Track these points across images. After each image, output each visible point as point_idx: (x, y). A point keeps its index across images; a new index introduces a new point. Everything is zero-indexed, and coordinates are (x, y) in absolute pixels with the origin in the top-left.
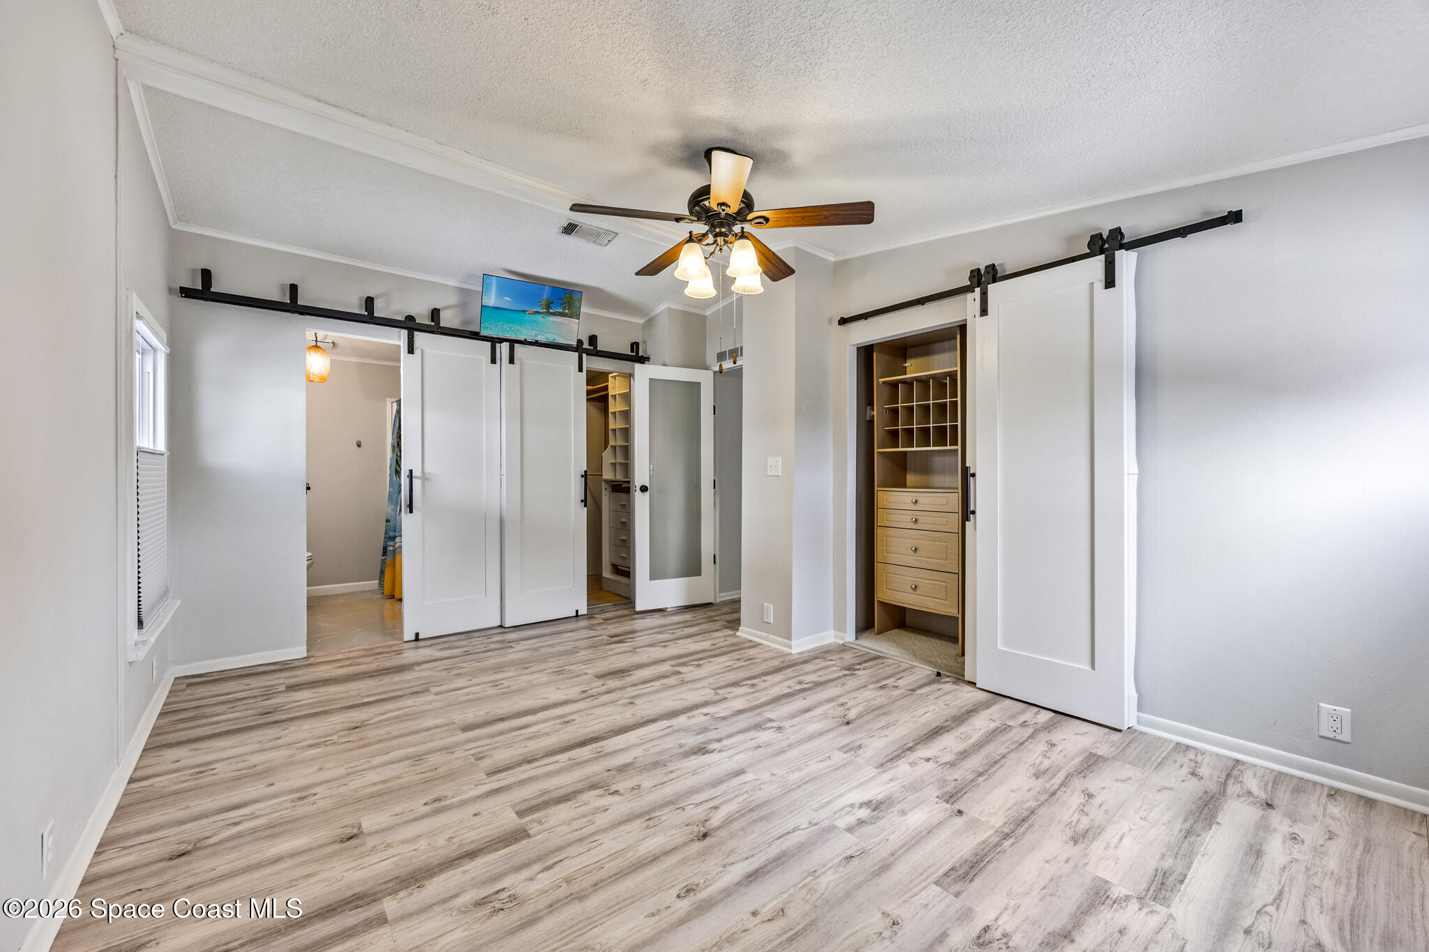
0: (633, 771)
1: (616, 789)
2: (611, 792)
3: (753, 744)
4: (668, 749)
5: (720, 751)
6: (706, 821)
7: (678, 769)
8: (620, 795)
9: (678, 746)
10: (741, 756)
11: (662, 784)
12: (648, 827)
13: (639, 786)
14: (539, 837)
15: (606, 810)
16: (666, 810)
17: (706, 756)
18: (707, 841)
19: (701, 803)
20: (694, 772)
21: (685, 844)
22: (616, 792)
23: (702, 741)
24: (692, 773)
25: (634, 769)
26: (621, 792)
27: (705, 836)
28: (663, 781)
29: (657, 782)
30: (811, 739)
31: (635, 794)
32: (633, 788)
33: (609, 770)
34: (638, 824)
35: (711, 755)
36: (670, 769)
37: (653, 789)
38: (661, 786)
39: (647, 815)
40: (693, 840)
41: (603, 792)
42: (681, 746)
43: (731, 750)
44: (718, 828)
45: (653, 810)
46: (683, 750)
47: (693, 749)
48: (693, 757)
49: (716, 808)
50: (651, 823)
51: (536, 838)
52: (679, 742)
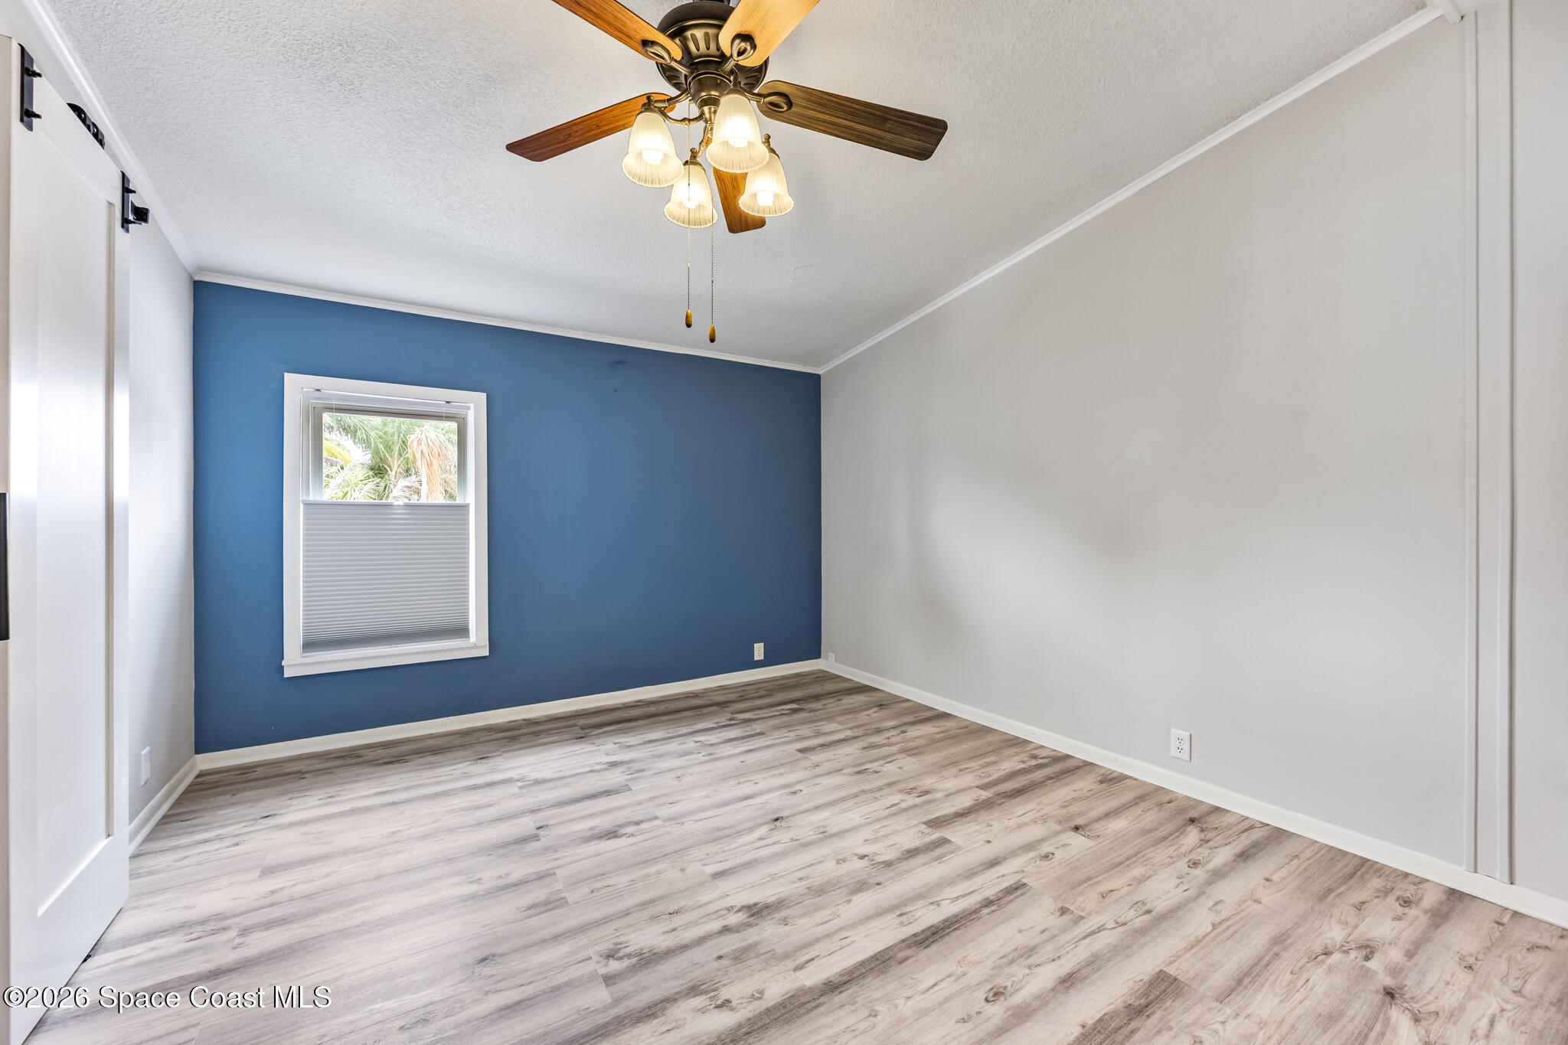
0: (849, 882)
1: (861, 861)
2: (866, 858)
3: (678, 921)
4: (805, 915)
5: (729, 909)
6: (773, 829)
7: (794, 882)
8: (856, 854)
9: (790, 921)
10: (704, 899)
11: (812, 865)
12: (825, 827)
13: (838, 862)
14: (916, 822)
15: (866, 841)
16: (808, 840)
17: (752, 901)
18: (776, 816)
19: (774, 844)
20: (774, 877)
21: (794, 815)
22: (862, 857)
23: (751, 930)
24: (776, 876)
25: (847, 885)
26: (856, 857)
27: (777, 820)
28: (813, 867)
29: (818, 867)
30: (582, 927)
31: (840, 854)
32: (844, 860)
33: (878, 884)
34: (833, 829)
35: (745, 903)
36: (803, 883)
37: (821, 859)
38: (814, 862)
39: (826, 836)
40: (787, 817)
41: (875, 858)
42: (785, 921)
43: (714, 910)
44: (765, 824)
45: (820, 840)
46: (783, 914)
47: (769, 914)
48: (770, 900)
49: (760, 839)
50: (822, 830)
51: (918, 821)
52: (788, 928)
